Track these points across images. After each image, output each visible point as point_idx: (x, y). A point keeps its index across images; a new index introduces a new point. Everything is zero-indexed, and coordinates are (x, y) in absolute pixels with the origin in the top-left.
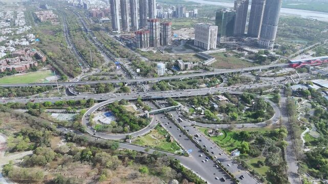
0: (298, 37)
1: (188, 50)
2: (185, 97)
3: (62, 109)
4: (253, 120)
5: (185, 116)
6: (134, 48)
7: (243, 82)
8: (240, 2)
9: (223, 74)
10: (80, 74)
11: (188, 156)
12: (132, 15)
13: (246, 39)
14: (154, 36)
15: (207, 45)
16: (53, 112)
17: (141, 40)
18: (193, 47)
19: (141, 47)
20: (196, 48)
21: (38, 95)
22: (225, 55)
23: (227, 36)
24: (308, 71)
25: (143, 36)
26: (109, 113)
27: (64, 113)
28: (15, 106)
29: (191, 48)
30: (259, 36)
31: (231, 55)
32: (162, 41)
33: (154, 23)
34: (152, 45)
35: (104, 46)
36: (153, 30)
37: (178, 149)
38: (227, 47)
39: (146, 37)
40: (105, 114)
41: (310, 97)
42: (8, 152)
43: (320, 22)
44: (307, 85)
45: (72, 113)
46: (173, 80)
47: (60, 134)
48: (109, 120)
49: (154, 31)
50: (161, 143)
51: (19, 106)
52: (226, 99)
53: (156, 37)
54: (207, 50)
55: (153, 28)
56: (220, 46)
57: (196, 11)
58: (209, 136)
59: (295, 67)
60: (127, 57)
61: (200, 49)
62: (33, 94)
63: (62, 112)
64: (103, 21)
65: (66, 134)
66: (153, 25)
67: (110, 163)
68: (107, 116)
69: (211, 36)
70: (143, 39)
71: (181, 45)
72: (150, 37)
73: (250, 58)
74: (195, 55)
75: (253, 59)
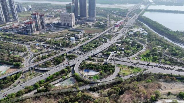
4: (140, 49)
6: (29, 34)
7: (113, 37)
11: (147, 69)
15: (72, 24)
17: (31, 28)
18: (61, 27)
20: (64, 27)
21: (17, 81)
22: (83, 28)
28: (21, 94)
30: (87, 16)
31: (85, 27)
34: (37, 30)
37: (141, 69)
38: (79, 23)
40: (85, 71)
41: (139, 36)
44: (132, 32)
45: (67, 79)
48: (93, 73)
49: (38, 21)
50: (132, 70)
52: (120, 44)
53: (39, 25)
55: (36, 19)
56: (76, 23)
58: (139, 60)
59: (117, 27)
60: (35, 40)
61: (67, 27)
66: (36, 17)
68: (88, 71)
69: (73, 19)
70: (33, 27)
71: (52, 27)
72: (35, 25)
73: (95, 27)
74: (69, 31)
75: (97, 27)
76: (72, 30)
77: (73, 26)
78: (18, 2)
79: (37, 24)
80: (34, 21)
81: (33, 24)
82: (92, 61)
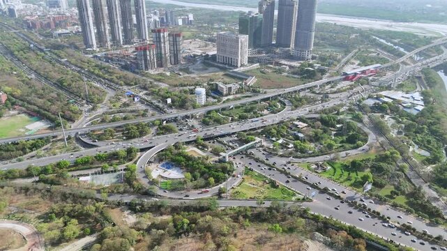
0: (329, 45)
1: (211, 69)
2: (255, 129)
3: (91, 168)
4: (352, 146)
5: (271, 153)
6: (137, 70)
7: (309, 103)
8: (265, 3)
9: (280, 95)
10: (81, 114)
11: (311, 201)
12: (112, 23)
13: (278, 50)
14: (163, 52)
15: (237, 60)
16: (81, 175)
17: (146, 60)
18: (216, 64)
19: (147, 68)
20: (221, 65)
21: (34, 153)
22: (262, 72)
23: (255, 48)
24: (368, 84)
25: (148, 52)
26: (167, 164)
27: (99, 174)
28: (10, 176)
29: (213, 66)
30: (292, 45)
31: (270, 71)
32: (173, 59)
33: (162, 34)
34: (160, 65)
35: (89, 71)
36: (160, 44)
37: (294, 195)
38: (259, 61)
39: (151, 54)
40: (163, 166)
41: (389, 111)
42: (49, 247)
43: (341, 26)
44: (377, 98)
45: (112, 172)
46: (223, 109)
47: (119, 205)
48: (175, 174)
49: (162, 45)
50: (268, 191)
51: (17, 174)
52: (306, 125)
53: (165, 54)
54: (237, 67)
55: (160, 41)
56: (251, 61)
57: (191, 17)
58: (317, 172)
59: (351, 80)
61: (227, 66)
62: (25, 153)
63: (96, 173)
64: (60, 35)
65: (126, 203)
66: (160, 38)
67: (225, 229)
68: (168, 168)
69: (241, 49)
70: (148, 57)
71: (199, 63)
72: (157, 54)
73: (294, 73)
74: (225, 75)
75: (299, 74)
76: (232, 74)
77: (239, 65)
78: (184, 7)
79: (161, 54)
80: (154, 46)
81: (150, 52)
82: (198, 148)
